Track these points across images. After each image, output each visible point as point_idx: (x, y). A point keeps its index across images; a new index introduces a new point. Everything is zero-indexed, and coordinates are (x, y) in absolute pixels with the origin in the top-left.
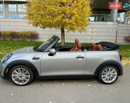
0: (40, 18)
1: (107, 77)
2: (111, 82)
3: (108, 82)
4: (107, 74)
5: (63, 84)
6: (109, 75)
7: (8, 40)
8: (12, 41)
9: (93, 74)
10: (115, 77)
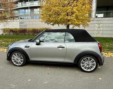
0: (48, 17)
1: (86, 66)
2: (90, 70)
3: (87, 70)
4: (86, 63)
5: (48, 68)
6: (88, 64)
7: (31, 35)
8: (34, 35)
9: (73, 63)
10: (95, 67)
